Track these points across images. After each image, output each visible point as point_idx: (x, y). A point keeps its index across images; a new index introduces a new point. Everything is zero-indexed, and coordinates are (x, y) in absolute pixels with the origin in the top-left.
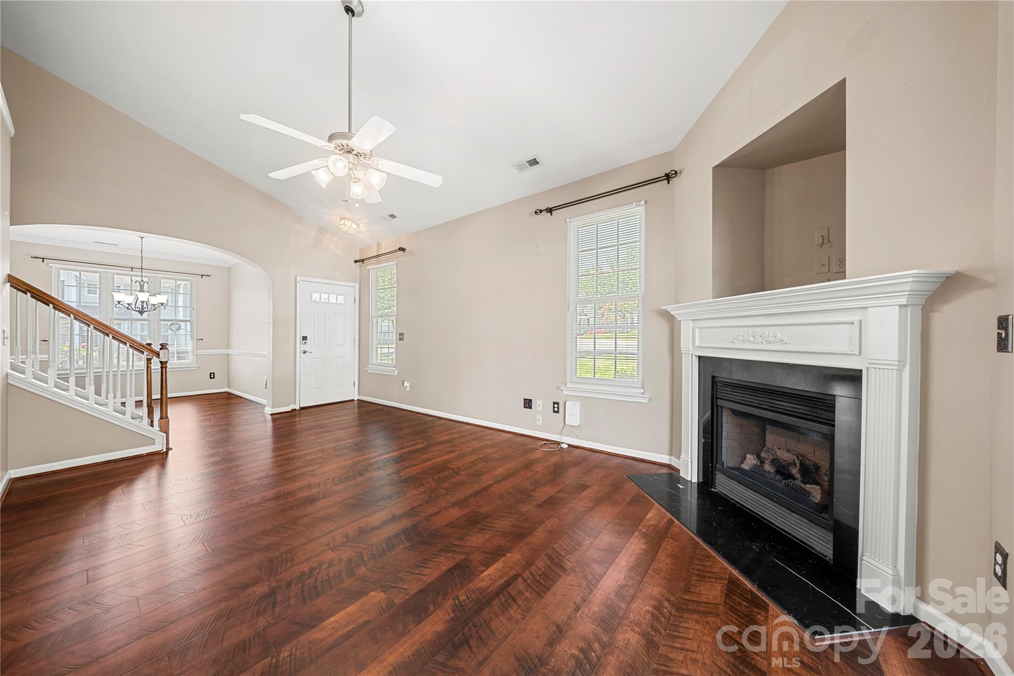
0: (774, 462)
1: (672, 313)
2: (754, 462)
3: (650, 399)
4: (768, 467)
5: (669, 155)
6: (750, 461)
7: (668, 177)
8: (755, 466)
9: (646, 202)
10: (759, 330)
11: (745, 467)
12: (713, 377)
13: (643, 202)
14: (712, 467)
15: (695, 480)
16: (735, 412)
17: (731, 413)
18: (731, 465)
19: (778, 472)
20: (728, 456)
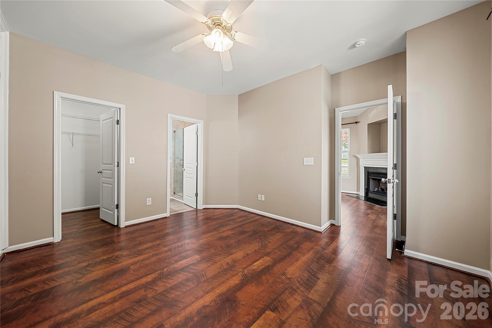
0: (381, 189)
1: (358, 156)
2: (377, 189)
3: (351, 178)
4: (380, 190)
5: (356, 117)
6: (376, 189)
7: (356, 123)
8: (377, 190)
9: (350, 128)
10: (377, 161)
11: (375, 190)
12: (368, 171)
13: (349, 128)
14: (368, 192)
15: (364, 195)
16: (373, 179)
17: (372, 179)
18: (372, 191)
19: (382, 191)
20: (371, 189)
